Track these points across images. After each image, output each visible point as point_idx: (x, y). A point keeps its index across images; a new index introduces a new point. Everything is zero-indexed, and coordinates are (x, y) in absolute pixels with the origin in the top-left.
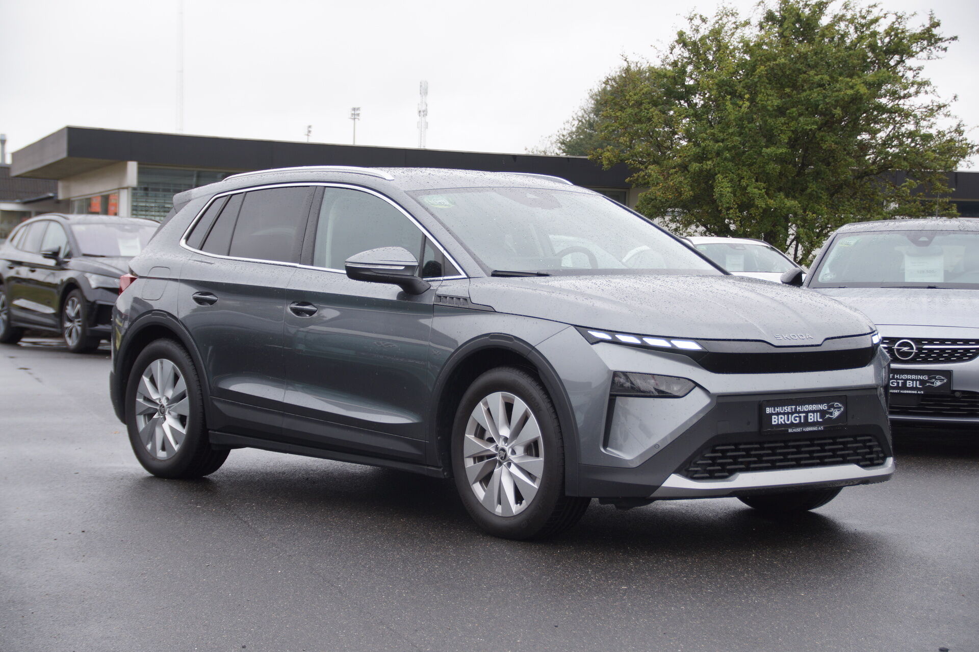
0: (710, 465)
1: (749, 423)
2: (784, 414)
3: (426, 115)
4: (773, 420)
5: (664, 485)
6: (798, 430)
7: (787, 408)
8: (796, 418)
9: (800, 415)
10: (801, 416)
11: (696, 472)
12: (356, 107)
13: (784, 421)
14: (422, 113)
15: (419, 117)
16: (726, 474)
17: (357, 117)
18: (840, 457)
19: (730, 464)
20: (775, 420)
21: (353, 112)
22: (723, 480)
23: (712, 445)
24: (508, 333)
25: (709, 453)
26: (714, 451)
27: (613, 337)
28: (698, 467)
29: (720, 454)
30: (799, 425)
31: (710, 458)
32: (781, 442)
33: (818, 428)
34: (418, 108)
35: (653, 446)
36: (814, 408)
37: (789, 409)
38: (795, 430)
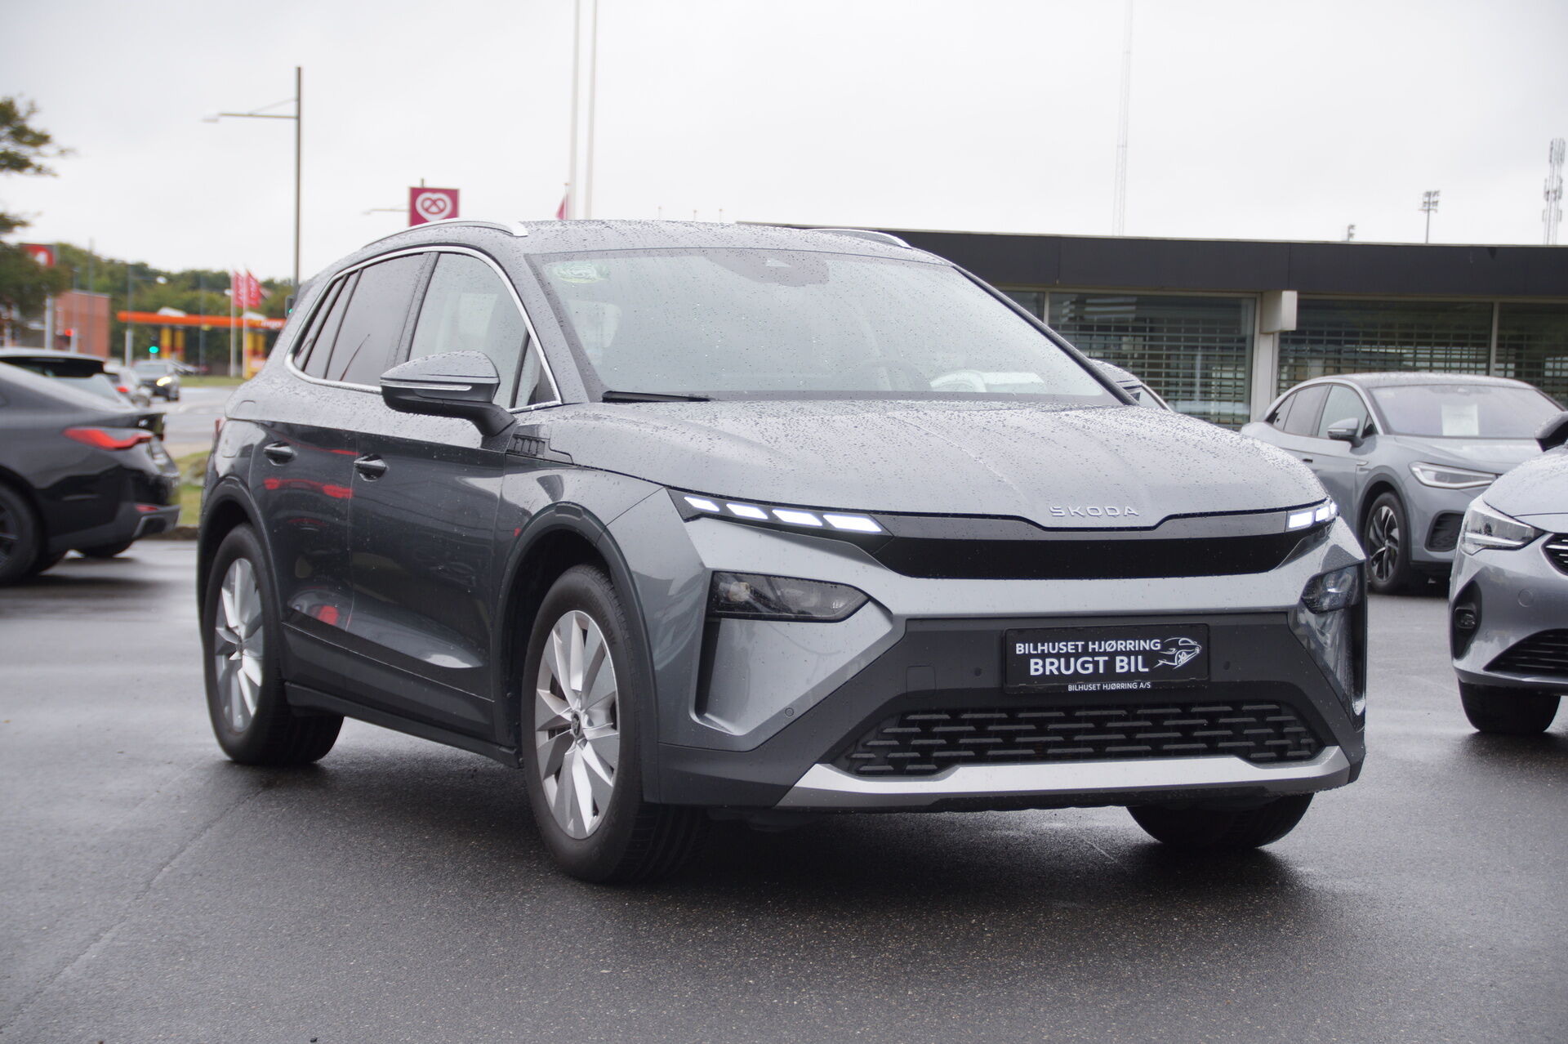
0: (893, 749)
1: (978, 672)
2: (1058, 656)
3: (1560, 197)
4: (1033, 667)
5: (801, 784)
6: (1092, 687)
7: (1066, 646)
8: (1086, 666)
9: (1096, 659)
10: (1098, 661)
11: (868, 761)
12: (1432, 189)
13: (1058, 669)
14: (1552, 195)
15: (1545, 202)
16: (933, 767)
17: (1434, 208)
18: (1202, 743)
19: (941, 748)
20: (1036, 668)
21: (1427, 199)
22: (929, 777)
23: (900, 709)
24: (576, 502)
25: (894, 726)
26: (903, 723)
27: (723, 507)
28: (869, 752)
29: (916, 730)
30: (1095, 677)
31: (896, 736)
32: (1059, 709)
33: (1139, 684)
34: (1545, 187)
35: (782, 710)
36: (1128, 646)
37: (1070, 647)
38: (1083, 688)
